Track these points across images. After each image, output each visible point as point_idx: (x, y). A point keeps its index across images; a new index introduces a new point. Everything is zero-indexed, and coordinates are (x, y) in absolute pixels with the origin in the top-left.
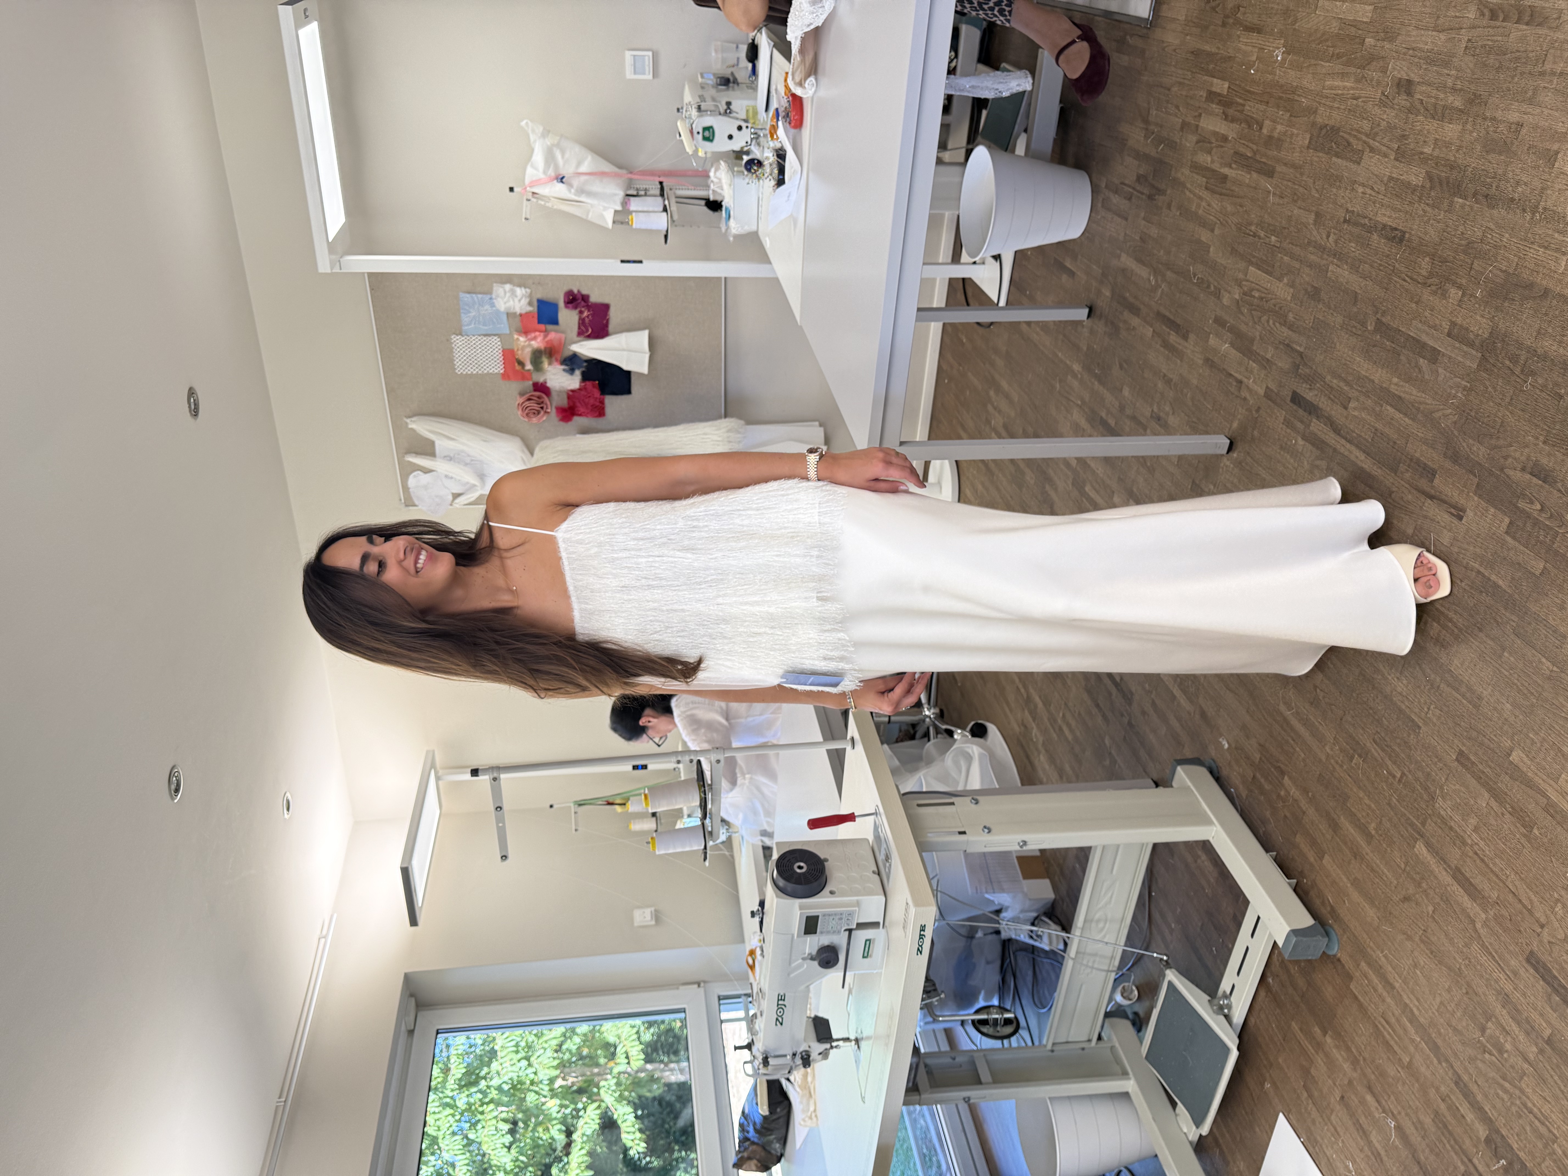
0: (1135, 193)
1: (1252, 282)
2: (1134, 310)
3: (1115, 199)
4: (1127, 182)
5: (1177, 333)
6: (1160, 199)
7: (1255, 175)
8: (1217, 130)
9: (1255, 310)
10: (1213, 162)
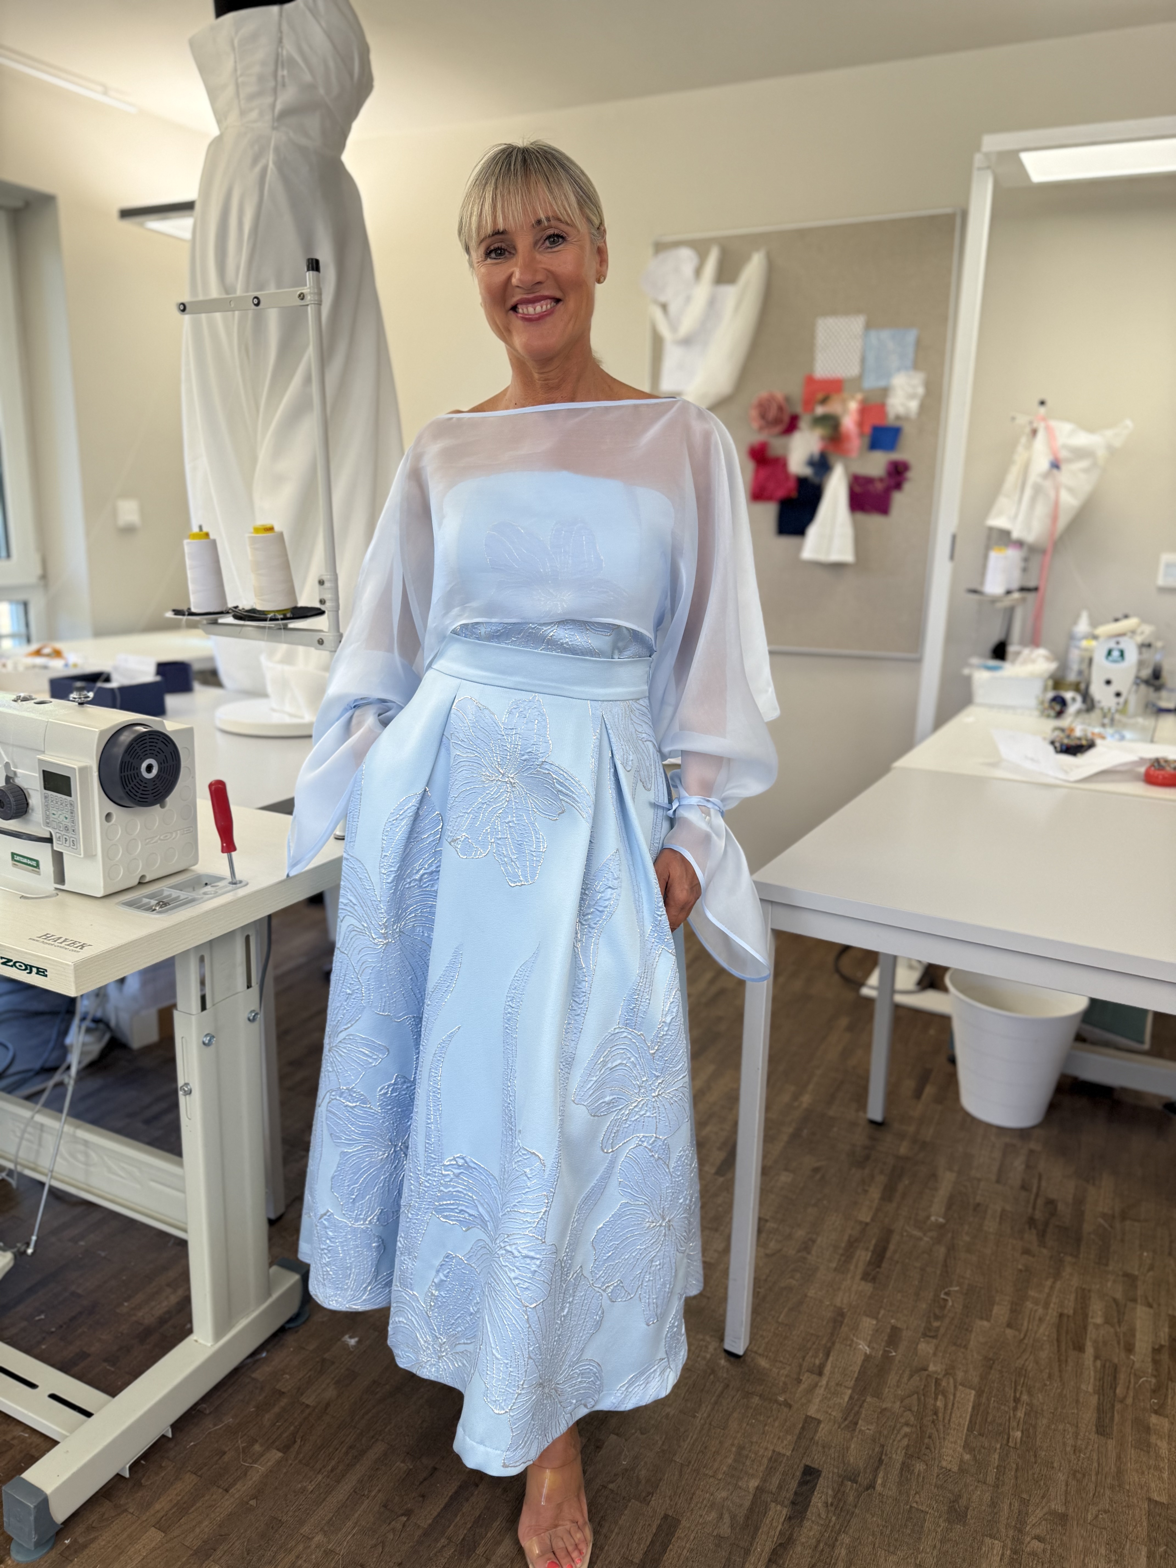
0: (1032, 1197)
1: (954, 1395)
2: (888, 1193)
3: (1019, 1163)
4: (1044, 1184)
5: (870, 1263)
6: (1031, 1237)
7: (1094, 1400)
8: (1138, 1335)
9: (919, 1399)
10: (1097, 1327)
